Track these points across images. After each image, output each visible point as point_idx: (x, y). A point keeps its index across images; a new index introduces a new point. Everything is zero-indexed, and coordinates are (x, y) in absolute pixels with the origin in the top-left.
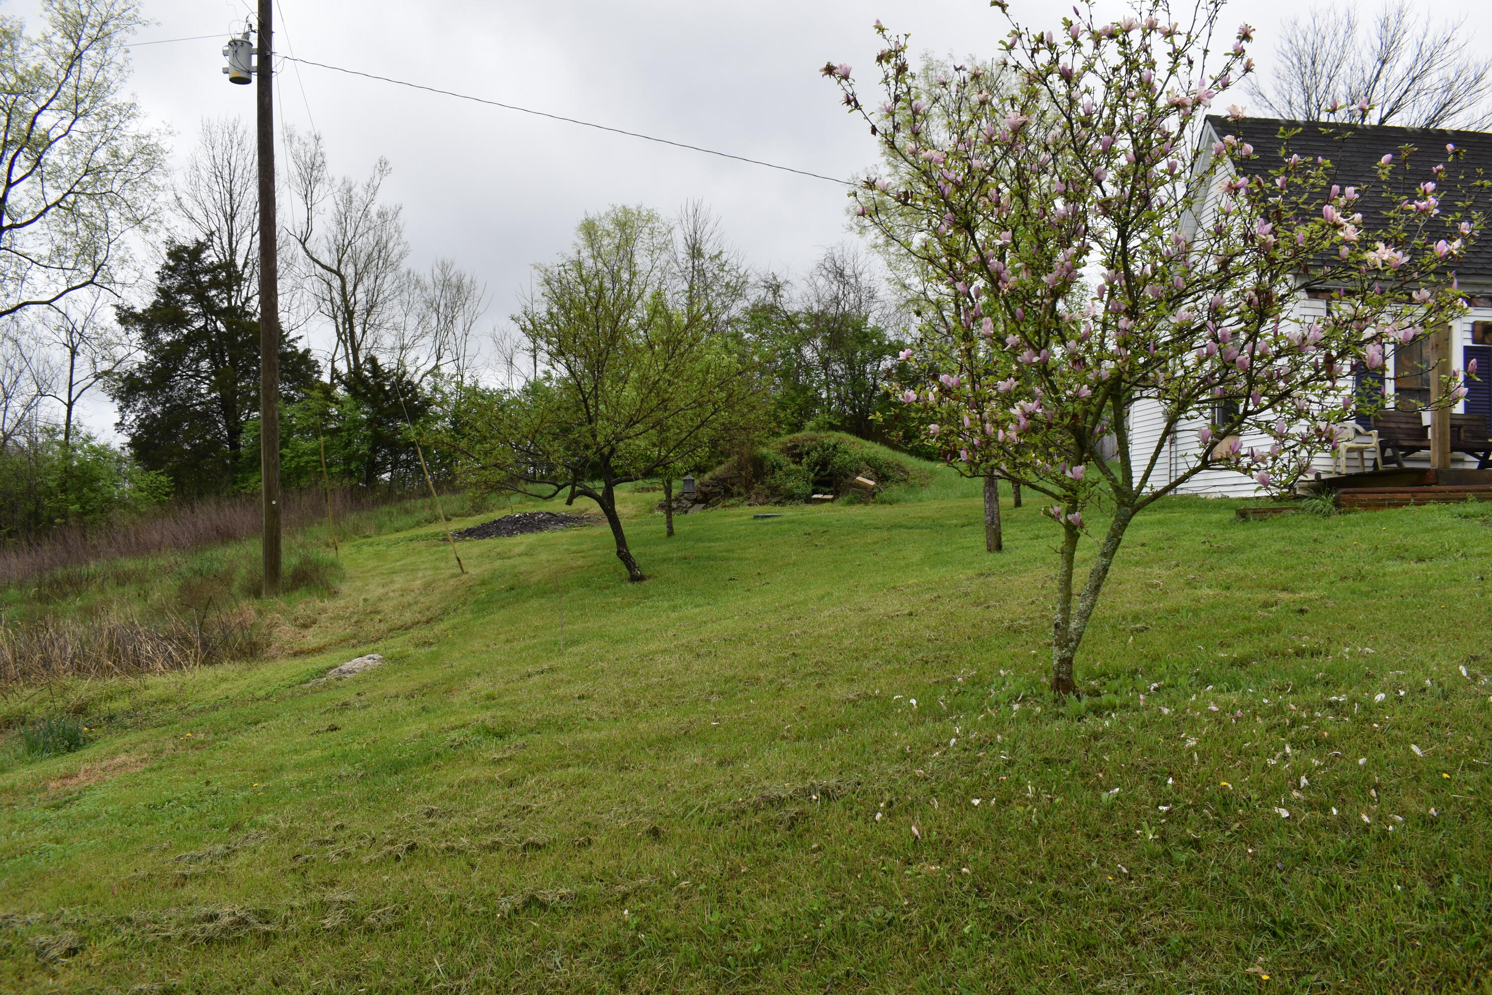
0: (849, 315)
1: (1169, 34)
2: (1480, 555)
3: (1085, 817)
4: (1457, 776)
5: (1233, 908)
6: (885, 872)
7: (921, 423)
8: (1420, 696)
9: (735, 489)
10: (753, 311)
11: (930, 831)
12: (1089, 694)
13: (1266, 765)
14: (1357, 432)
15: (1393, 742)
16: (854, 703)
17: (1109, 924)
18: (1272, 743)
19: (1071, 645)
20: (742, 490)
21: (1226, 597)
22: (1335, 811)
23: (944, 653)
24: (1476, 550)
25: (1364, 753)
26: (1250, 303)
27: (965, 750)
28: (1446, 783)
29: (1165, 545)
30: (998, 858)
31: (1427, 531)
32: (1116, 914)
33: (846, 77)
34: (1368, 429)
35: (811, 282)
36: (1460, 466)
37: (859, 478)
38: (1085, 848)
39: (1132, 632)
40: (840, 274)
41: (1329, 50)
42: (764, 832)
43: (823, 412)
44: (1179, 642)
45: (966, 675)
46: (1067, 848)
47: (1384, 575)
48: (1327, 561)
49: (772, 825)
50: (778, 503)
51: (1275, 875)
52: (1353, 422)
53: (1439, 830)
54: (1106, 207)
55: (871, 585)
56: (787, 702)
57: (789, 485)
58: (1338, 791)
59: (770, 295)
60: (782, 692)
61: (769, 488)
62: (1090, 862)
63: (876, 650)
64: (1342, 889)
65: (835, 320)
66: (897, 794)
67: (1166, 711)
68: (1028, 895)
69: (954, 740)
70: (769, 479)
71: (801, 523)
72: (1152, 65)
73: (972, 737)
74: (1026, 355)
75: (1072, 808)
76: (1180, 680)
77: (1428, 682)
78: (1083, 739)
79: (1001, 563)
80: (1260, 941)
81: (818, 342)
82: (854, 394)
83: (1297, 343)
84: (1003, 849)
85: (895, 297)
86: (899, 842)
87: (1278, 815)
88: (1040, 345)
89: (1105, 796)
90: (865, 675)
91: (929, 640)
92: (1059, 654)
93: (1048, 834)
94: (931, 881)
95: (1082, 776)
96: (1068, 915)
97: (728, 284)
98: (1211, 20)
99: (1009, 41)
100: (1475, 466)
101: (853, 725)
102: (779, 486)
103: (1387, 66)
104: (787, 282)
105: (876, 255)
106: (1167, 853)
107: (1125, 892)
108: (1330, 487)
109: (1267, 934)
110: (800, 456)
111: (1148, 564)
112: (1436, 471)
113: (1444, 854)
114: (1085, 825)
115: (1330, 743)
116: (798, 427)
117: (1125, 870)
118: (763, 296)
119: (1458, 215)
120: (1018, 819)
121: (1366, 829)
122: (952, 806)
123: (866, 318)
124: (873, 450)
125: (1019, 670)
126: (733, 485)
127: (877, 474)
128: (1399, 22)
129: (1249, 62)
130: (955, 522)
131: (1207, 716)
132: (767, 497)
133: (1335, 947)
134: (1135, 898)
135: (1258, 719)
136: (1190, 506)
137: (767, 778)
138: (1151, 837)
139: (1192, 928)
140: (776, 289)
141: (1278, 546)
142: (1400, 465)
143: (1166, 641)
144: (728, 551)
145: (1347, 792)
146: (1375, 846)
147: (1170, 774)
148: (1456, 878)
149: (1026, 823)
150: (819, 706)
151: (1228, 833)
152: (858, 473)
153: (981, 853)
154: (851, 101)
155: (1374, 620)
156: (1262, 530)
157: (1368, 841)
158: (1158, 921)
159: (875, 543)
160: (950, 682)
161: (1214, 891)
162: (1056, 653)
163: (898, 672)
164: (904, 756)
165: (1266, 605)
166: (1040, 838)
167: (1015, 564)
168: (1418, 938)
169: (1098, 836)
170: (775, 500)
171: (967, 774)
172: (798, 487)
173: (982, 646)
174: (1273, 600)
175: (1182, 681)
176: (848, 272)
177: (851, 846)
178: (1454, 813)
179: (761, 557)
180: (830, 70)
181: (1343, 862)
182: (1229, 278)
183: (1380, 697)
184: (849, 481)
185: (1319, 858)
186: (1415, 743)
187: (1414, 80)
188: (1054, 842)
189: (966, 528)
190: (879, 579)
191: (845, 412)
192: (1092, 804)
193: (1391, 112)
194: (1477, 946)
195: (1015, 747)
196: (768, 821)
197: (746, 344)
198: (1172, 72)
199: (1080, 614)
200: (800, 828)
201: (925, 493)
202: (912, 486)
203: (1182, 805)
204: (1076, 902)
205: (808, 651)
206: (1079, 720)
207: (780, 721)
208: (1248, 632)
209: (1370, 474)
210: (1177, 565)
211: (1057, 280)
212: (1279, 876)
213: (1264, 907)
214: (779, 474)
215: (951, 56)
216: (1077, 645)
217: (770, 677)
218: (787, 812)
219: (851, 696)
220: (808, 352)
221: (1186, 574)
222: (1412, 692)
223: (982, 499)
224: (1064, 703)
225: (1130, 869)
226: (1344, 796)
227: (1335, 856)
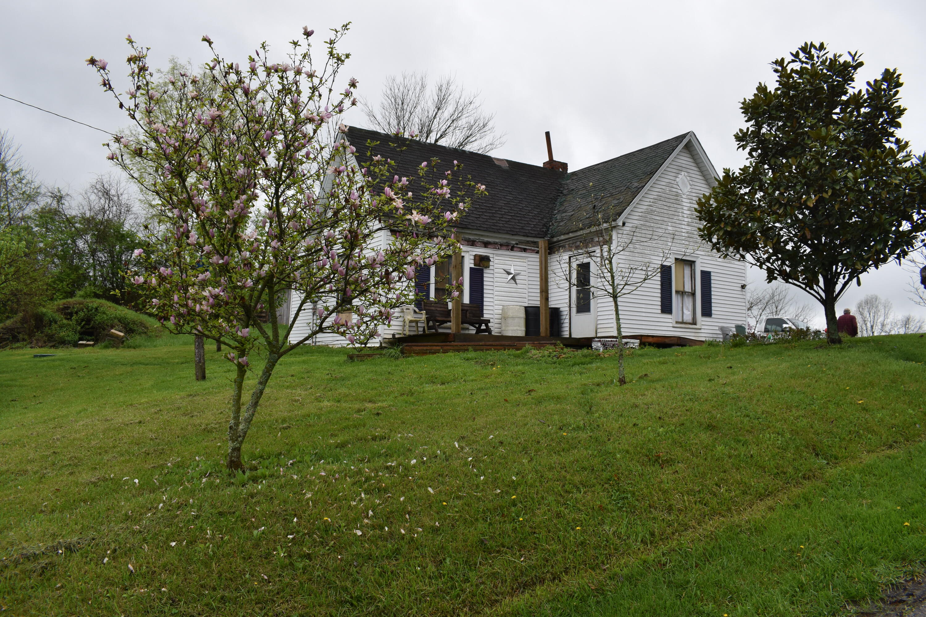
0: (112, 220)
1: (311, 76)
2: (472, 381)
3: (243, 547)
4: (451, 503)
5: (329, 592)
6: (109, 597)
7: (147, 298)
8: (434, 460)
9: (21, 336)
10: (42, 212)
11: (141, 566)
12: (251, 470)
13: (350, 505)
14: (415, 312)
15: (419, 486)
16: (95, 484)
17: (255, 612)
18: (354, 492)
19: (240, 439)
20: (26, 337)
21: (337, 407)
22: (386, 529)
23: (160, 447)
24: (471, 378)
25: (403, 494)
26: (346, 237)
27: (168, 510)
28: (444, 507)
29: (305, 376)
30: (186, 579)
31: (447, 367)
32: (260, 605)
33: (104, 68)
34: (420, 310)
35: (86, 196)
36: (467, 332)
37: (113, 331)
38: (242, 566)
39: (280, 429)
40: (106, 193)
41: (411, 97)
42: (23, 579)
43: (90, 285)
44: (307, 435)
45: (174, 461)
46: (231, 567)
47: (424, 392)
48: (395, 385)
49: (27, 574)
50: (53, 346)
51: (353, 570)
52: (413, 306)
53: (441, 534)
54: (267, 173)
55: (115, 403)
56: (46, 487)
57: (62, 334)
58: (389, 518)
59: (55, 203)
60: (43, 480)
61: (46, 336)
62: (244, 574)
63: (114, 447)
64: (389, 573)
65: (102, 223)
66: (120, 543)
67: (295, 477)
68: (205, 601)
69: (161, 505)
70: (47, 330)
71: (68, 361)
72: (299, 93)
73: (173, 501)
74: (215, 259)
75: (235, 542)
76: (305, 458)
77: (439, 452)
78: (244, 498)
79: (204, 387)
80: (344, 609)
81: (88, 237)
82: (112, 273)
83: (370, 262)
84: (189, 572)
85: (145, 212)
86: (120, 576)
87: (355, 534)
88: (224, 253)
89: (255, 532)
90: (105, 464)
91: (151, 439)
92: (232, 445)
93: (219, 560)
94: (140, 599)
95: (242, 521)
96: (230, 610)
97: (24, 192)
98: (335, 72)
99: (212, 65)
100: (474, 332)
101: (93, 500)
102: (54, 335)
103: (440, 111)
104: (68, 195)
105: (132, 183)
106: (291, 564)
107: (265, 591)
108: (399, 342)
109: (348, 605)
110: (71, 314)
111: (294, 388)
112: (454, 334)
113: (442, 547)
114: (242, 552)
115: (386, 490)
116: (72, 294)
117: (266, 577)
118: (50, 203)
119: (458, 199)
120: (200, 552)
121: (403, 537)
122: (157, 548)
123: (123, 224)
124: (124, 312)
125: (208, 456)
126: (19, 333)
127: (125, 328)
128: (447, 89)
129: (354, 99)
130: (177, 360)
131: (319, 479)
132: (45, 342)
133: (385, 607)
134: (271, 594)
135: (347, 478)
136: (323, 352)
137: (27, 541)
138: (282, 555)
139: (305, 607)
140: (59, 198)
141: (369, 376)
142: (436, 330)
143: (300, 434)
144: (12, 380)
145: (393, 517)
146: (407, 546)
147: (295, 515)
148: (448, 560)
149: (205, 554)
150: (70, 488)
151: (327, 548)
152: (112, 327)
153: (175, 577)
154: (106, 84)
155: (416, 418)
156: (361, 367)
157: (403, 544)
158: (285, 606)
159: (122, 374)
160: (162, 467)
161: (319, 583)
162: (230, 444)
163: (128, 461)
164: (127, 518)
165: (359, 411)
166: (214, 563)
167: (213, 388)
168: (428, 596)
169: (250, 558)
170: (51, 344)
171: (168, 527)
172: (68, 336)
173: (186, 442)
174: (363, 408)
175: (307, 458)
176: (113, 192)
177: (85, 583)
178: (449, 524)
179: (37, 384)
180: (93, 62)
181: (390, 558)
182: (337, 222)
183: (414, 462)
184: (106, 332)
185: (377, 557)
186: (430, 487)
187: (453, 121)
188: (222, 565)
189: (184, 365)
190: (121, 399)
191: (106, 286)
192: (247, 539)
193: (441, 136)
194: (458, 596)
195: (201, 506)
196: (23, 572)
197: (34, 235)
198: (310, 98)
199: (246, 420)
200: (48, 574)
201: (159, 342)
202: (150, 337)
203: (301, 534)
204: (235, 601)
205: (65, 450)
206: (243, 486)
207: (40, 500)
208: (347, 427)
209: (421, 335)
210: (311, 388)
211: (235, 214)
212: (355, 570)
213: (346, 589)
214: (54, 326)
215: (189, 63)
216: (243, 439)
217: (36, 469)
218: (39, 564)
219: (93, 480)
220: (81, 244)
221: (316, 393)
222: (430, 458)
223: (193, 346)
224: (235, 476)
225: (269, 576)
226: (392, 520)
227: (386, 555)
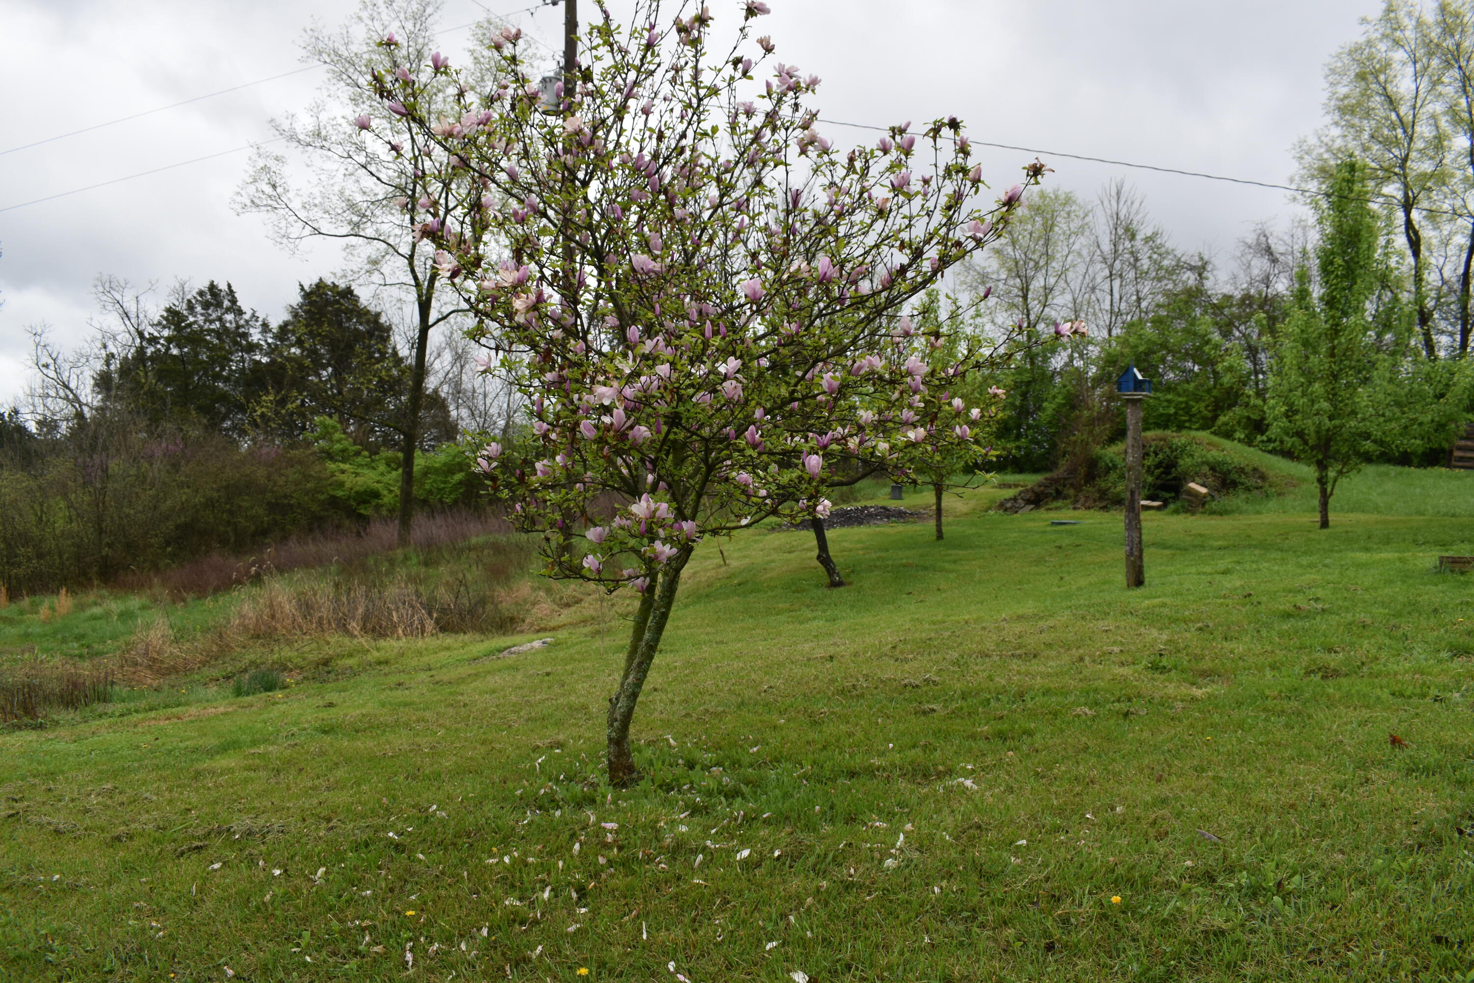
9: (1066, 491)
10: (1174, 295)
20: (1072, 492)
37: (1192, 485)
50: (1103, 508)
57: (1119, 488)
59: (1195, 278)
61: (1099, 491)
70: (1100, 482)
102: (1108, 490)
104: (1214, 262)
126: (1066, 486)
127: (1217, 480)
132: (1095, 501)
140: (1201, 270)
152: (1193, 478)
170: (1101, 505)
184: (1184, 486)
